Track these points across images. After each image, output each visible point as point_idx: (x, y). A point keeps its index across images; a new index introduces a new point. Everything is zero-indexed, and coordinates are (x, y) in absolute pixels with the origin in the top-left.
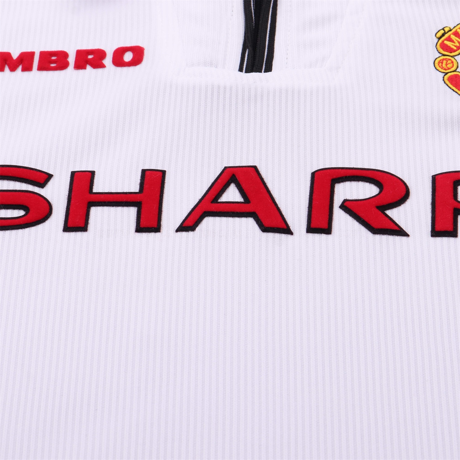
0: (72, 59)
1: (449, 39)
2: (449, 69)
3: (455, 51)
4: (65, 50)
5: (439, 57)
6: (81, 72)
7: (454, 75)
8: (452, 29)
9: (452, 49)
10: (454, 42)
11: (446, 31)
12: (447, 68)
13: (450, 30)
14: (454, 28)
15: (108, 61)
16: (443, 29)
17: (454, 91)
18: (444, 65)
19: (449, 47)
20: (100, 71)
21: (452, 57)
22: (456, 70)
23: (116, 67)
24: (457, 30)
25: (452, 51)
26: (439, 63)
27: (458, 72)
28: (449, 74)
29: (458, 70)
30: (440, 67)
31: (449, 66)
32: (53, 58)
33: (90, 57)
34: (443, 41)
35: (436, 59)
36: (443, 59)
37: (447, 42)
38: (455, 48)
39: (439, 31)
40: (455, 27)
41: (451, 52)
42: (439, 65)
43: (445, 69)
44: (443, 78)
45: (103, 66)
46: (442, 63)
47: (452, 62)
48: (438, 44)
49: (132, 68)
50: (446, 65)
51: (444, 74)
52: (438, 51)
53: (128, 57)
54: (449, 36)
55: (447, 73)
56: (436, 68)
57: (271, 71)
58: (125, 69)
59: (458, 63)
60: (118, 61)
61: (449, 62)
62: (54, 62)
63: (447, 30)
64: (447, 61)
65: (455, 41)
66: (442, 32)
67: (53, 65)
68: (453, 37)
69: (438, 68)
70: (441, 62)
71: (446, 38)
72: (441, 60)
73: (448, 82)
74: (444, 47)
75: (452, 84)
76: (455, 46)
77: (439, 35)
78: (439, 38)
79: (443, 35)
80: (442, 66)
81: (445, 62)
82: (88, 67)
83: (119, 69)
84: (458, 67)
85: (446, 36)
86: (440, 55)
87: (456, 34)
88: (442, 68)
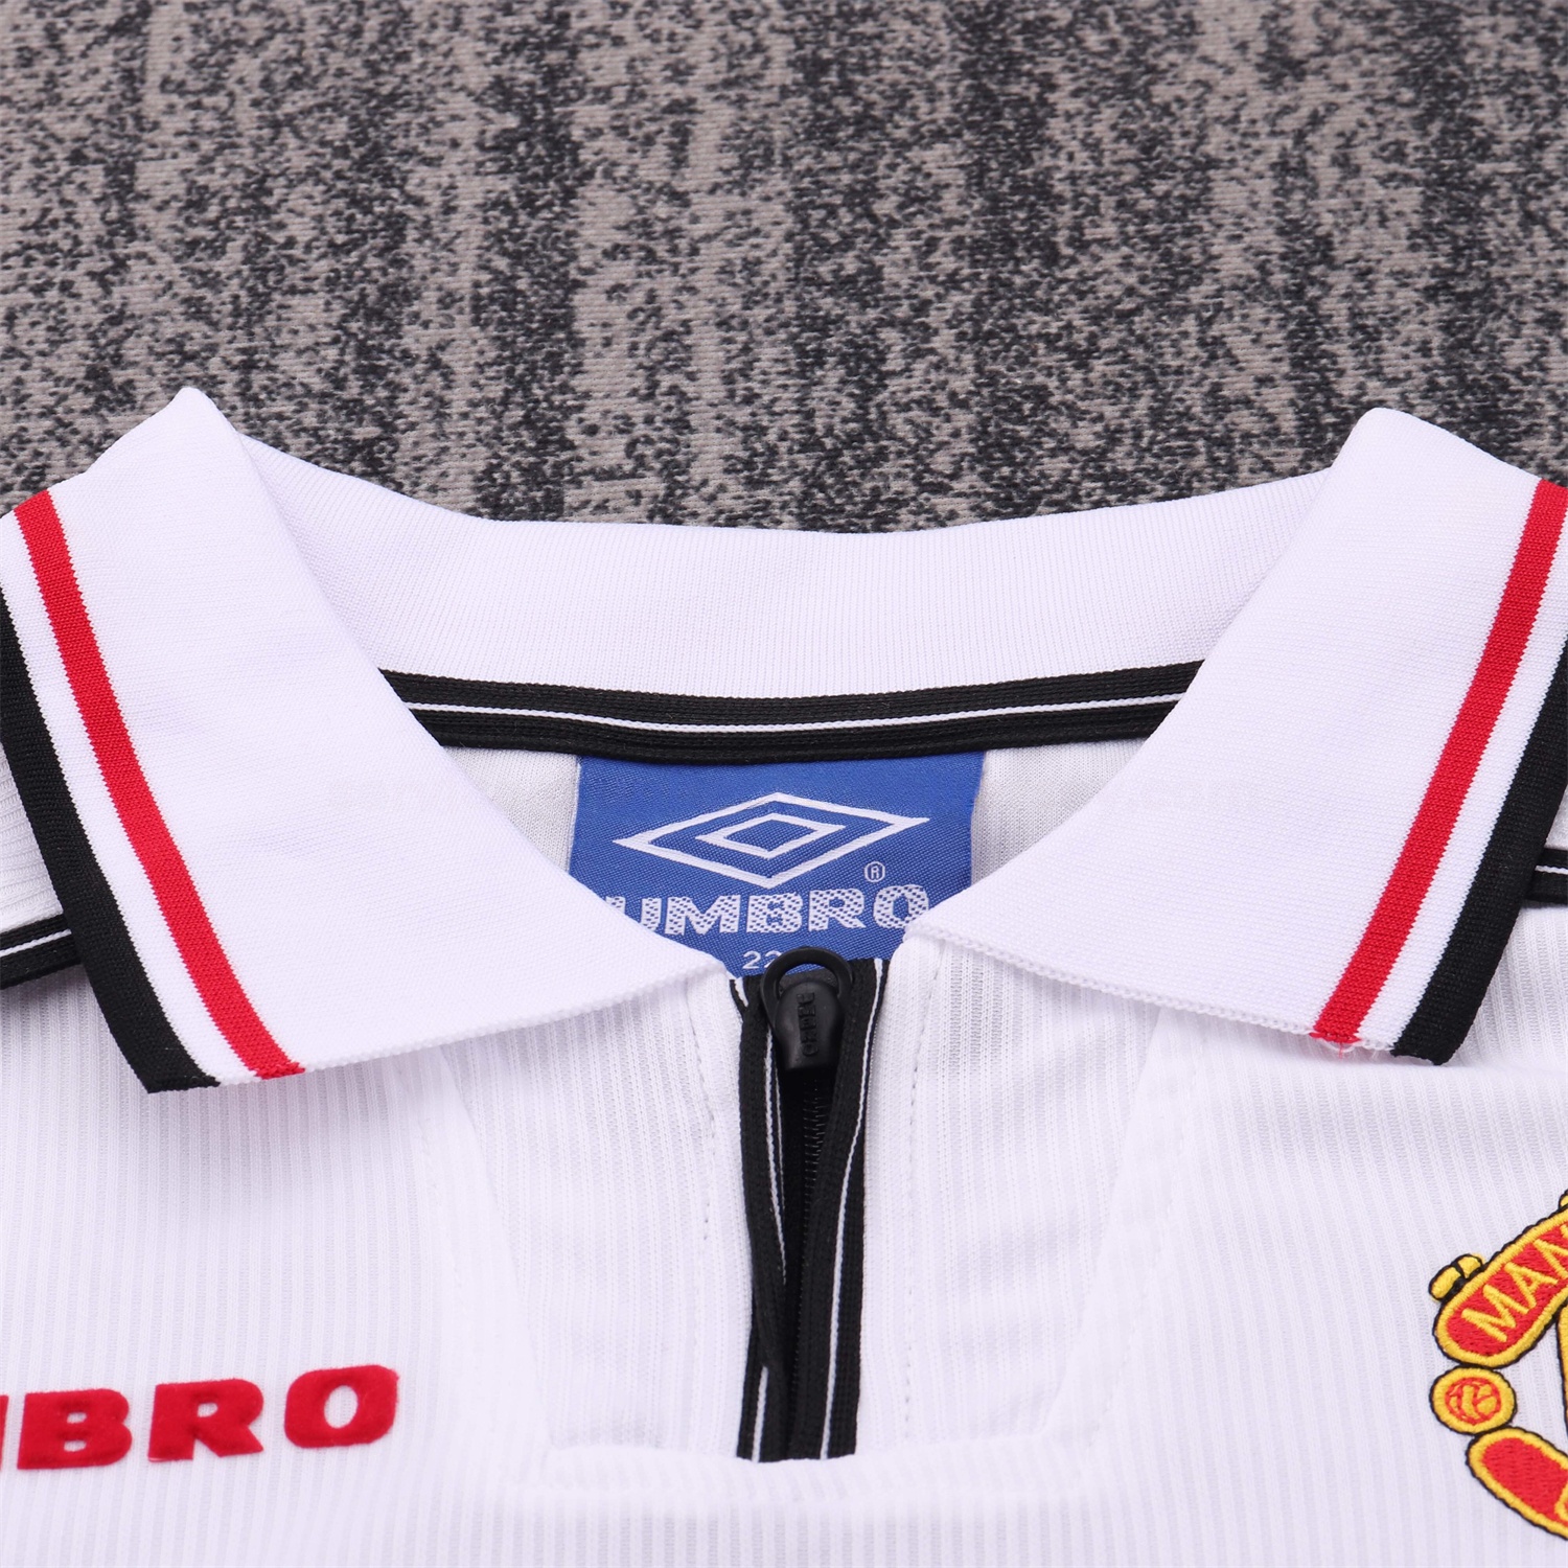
0: (139, 1422)
1: (1479, 1303)
2: (1485, 1418)
3: (1501, 1348)
4: (115, 1387)
5: (1448, 1372)
6: (176, 1468)
7: (1505, 1441)
8: (1488, 1264)
9: (1492, 1340)
10: (1497, 1315)
11: (1467, 1272)
12: (1477, 1417)
13: (1482, 1268)
14: (1493, 1259)
15: (269, 1426)
16: (1455, 1264)
17: (1507, 1505)
18: (1467, 1405)
19: (1481, 1332)
20: (241, 1463)
21: (1491, 1369)
22: (1510, 1420)
23: (300, 1450)
24: (1503, 1265)
25: (1490, 1346)
26: (1448, 1395)
27: (1518, 1428)
28: (1487, 1440)
29: (1515, 1423)
30: (1452, 1412)
31: (1486, 1406)
32: (76, 1418)
33: (206, 1411)
34: (1458, 1312)
35: (1436, 1381)
36: (1464, 1382)
37: (1471, 1316)
38: (1502, 1337)
39: (1441, 1273)
40: (1496, 1255)
41: (1488, 1354)
42: (1447, 1403)
43: (1472, 1421)
44: (1467, 1453)
45: (251, 1446)
46: (1460, 1396)
47: (1496, 1392)
48: (1442, 1323)
49: (355, 1454)
50: (1475, 1403)
51: (1469, 1439)
52: (1440, 1348)
53: (341, 1408)
54: (1479, 1292)
55: (1478, 1437)
56: (1438, 1418)
57: (852, 1451)
58: (332, 1456)
59: (1514, 1392)
60: (307, 1428)
61: (1485, 1390)
62: (76, 1433)
63: (1468, 1266)
64: (1477, 1388)
65: (1500, 1308)
66: (1453, 1274)
67: (73, 1447)
68: (1493, 1294)
69: (1446, 1416)
70: (1455, 1392)
71: (1469, 1299)
72: (1453, 1385)
73: (1483, 1472)
74: (1465, 1334)
75: (1498, 1477)
76: (1503, 1329)
77: (1443, 1286)
78: (1445, 1300)
79: (1457, 1287)
80: (1459, 1407)
81: (1468, 1391)
82: (201, 1451)
83: (310, 1456)
84: (1515, 1409)
85: (1469, 1289)
86: (1451, 1365)
87: (1503, 1282)
88: (1461, 1416)
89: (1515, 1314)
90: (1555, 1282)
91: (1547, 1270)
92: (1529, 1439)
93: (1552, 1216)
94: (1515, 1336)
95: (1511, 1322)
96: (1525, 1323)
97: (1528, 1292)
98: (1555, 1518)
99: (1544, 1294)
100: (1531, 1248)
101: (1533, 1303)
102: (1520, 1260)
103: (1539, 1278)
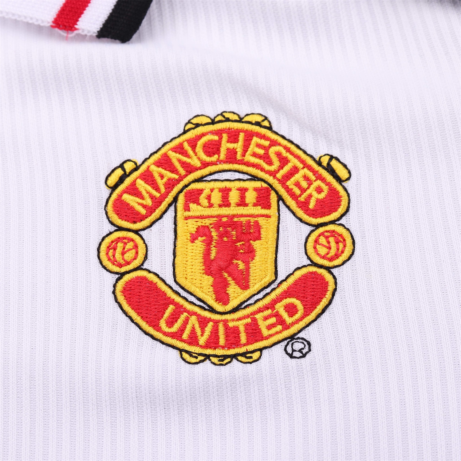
1: (133, 190)
2: (128, 263)
3: (142, 218)
5: (111, 233)
7: (137, 278)
8: (141, 165)
9: (138, 213)
10: (143, 198)
11: (128, 171)
12: (122, 262)
13: (136, 169)
14: (143, 162)
16: (122, 166)
17: (132, 321)
18: (118, 256)
19: (132, 208)
21: (135, 232)
22: (142, 264)
24: (149, 167)
25: (136, 217)
26: (108, 248)
27: (146, 270)
28: (127, 278)
29: (145, 266)
30: (109, 259)
31: (129, 256)
34: (120, 196)
35: (103, 239)
36: (119, 240)
37: (127, 198)
38: (143, 211)
39: (113, 171)
40: (146, 160)
41: (135, 222)
42: (107, 254)
43: (120, 266)
44: (115, 286)
46: (115, 249)
47: (136, 247)
48: (110, 203)
50: (123, 253)
51: (117, 276)
52: (108, 218)
54: (134, 183)
55: (122, 275)
56: (101, 263)
59: (146, 246)
61: (130, 245)
63: (129, 167)
64: (125, 244)
65: (144, 193)
66: (119, 172)
68: (141, 185)
69: (106, 262)
70: (113, 247)
71: (127, 188)
72: (112, 242)
73: (121, 298)
74: (123, 210)
75: (130, 303)
76: (144, 206)
77: (113, 180)
78: (114, 188)
79: (121, 180)
80: (114, 256)
81: (120, 245)
84: (146, 257)
85: (128, 181)
86: (113, 228)
87: (148, 177)
88: (114, 262)
89: (152, 197)
90: (176, 177)
91: (173, 170)
92: (151, 277)
93: (179, 136)
94: (150, 210)
95: (148, 202)
96: (157, 202)
97: (161, 183)
98: (159, 329)
99: (170, 185)
100: (165, 155)
101: (163, 190)
102: (158, 164)
103: (169, 175)
